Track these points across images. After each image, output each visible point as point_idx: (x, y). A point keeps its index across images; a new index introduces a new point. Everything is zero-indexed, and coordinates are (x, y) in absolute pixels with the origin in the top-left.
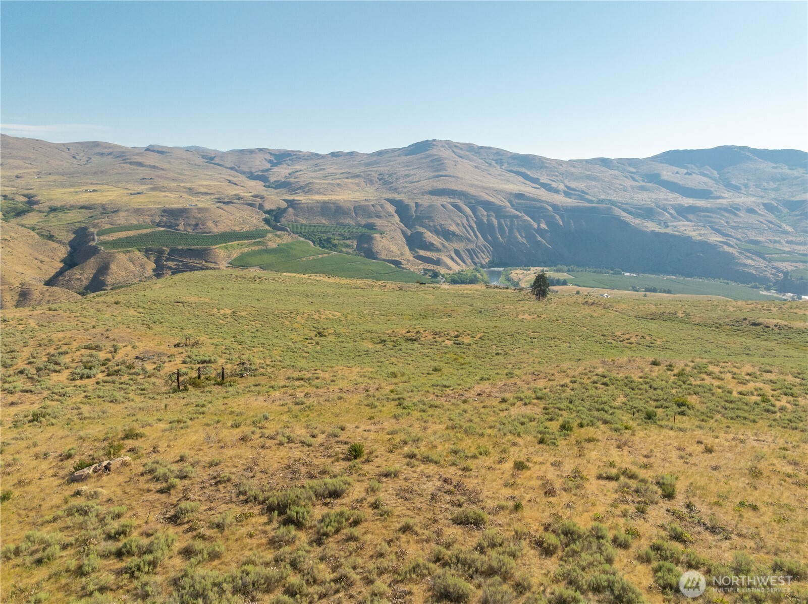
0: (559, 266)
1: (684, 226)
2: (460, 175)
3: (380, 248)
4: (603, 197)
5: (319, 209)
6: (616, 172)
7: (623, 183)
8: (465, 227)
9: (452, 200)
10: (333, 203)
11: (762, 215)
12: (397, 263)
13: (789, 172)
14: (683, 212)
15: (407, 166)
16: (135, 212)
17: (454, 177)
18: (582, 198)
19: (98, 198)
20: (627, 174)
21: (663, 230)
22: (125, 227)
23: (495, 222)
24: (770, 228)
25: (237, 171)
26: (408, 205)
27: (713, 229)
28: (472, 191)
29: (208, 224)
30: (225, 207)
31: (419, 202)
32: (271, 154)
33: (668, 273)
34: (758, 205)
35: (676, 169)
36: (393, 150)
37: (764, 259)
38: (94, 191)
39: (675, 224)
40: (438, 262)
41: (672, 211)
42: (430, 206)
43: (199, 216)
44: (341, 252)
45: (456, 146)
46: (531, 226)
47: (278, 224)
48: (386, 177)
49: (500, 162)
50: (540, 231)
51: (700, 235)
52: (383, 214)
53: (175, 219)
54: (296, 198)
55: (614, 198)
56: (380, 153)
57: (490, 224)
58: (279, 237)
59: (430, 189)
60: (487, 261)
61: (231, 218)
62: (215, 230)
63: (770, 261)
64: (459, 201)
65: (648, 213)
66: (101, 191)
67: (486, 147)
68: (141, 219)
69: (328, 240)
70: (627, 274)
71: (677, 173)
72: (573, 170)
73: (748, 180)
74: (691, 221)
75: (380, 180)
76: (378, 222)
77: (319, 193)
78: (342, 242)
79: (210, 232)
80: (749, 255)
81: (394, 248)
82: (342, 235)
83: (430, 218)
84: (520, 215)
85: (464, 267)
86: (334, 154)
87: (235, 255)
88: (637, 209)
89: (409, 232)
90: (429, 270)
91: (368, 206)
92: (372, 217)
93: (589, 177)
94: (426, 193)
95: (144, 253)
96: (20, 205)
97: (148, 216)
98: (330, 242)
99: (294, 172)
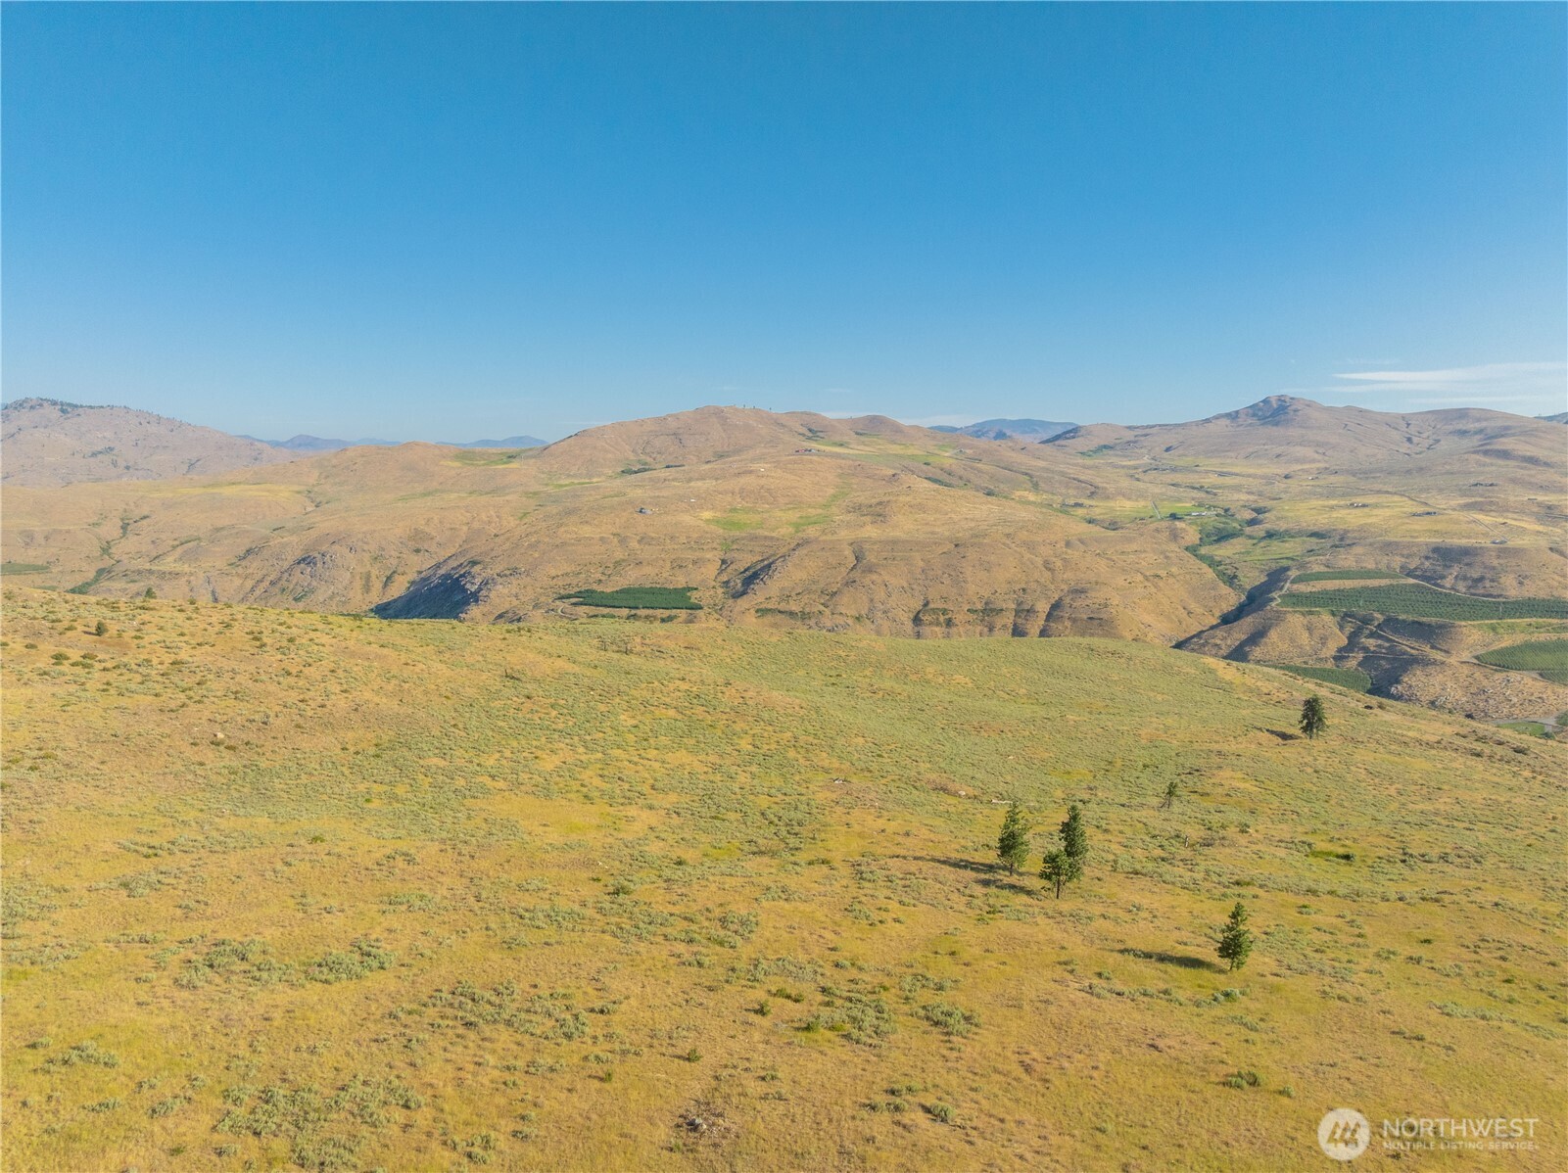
16: (1381, 548)
19: (1351, 519)
22: (1347, 572)
29: (1502, 580)
38: (1364, 506)
43: (1495, 563)
53: (1445, 566)
62: (1513, 593)
66: (1376, 506)
68: (1385, 560)
79: (1499, 596)
95: (1338, 619)
96: (1235, 525)
97: (1403, 556)
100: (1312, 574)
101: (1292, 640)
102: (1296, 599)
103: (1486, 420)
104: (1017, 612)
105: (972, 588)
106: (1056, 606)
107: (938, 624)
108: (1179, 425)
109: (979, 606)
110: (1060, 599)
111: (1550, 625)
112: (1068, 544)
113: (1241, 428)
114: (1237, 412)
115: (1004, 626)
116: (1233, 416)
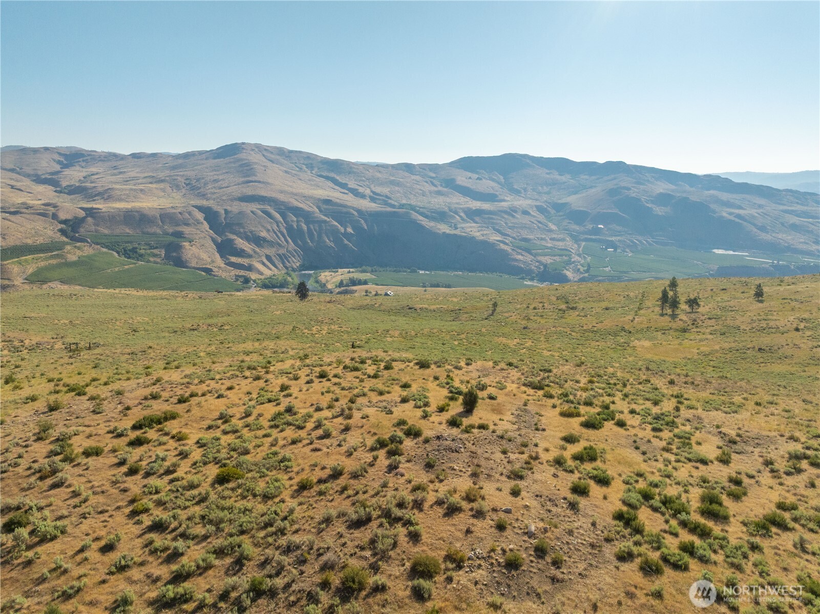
0: (364, 267)
1: (471, 227)
2: (270, 181)
3: (189, 256)
4: (404, 202)
5: (122, 218)
6: (418, 178)
7: (422, 188)
8: (275, 233)
9: (262, 207)
10: (137, 212)
11: (534, 216)
12: (208, 271)
13: (559, 177)
14: (472, 214)
15: (215, 170)
17: (263, 183)
18: (386, 204)
20: (427, 179)
21: (453, 232)
23: (305, 227)
24: (539, 227)
25: (19, 173)
26: (217, 212)
27: (494, 229)
28: (282, 197)
30: (12, 218)
31: (229, 208)
32: (60, 154)
33: (456, 269)
34: (531, 207)
35: (469, 174)
36: (201, 153)
37: (531, 254)
39: (463, 225)
40: (250, 268)
41: (462, 214)
42: (240, 213)
44: (149, 261)
45: (266, 150)
46: (338, 231)
47: (77, 235)
48: (193, 182)
49: (310, 167)
50: (346, 234)
51: (483, 235)
52: (191, 221)
54: (95, 206)
55: (413, 202)
56: (187, 156)
57: (300, 230)
58: (79, 248)
59: (239, 195)
60: (298, 265)
61: (21, 229)
63: (535, 255)
64: (269, 207)
65: (441, 216)
67: (296, 151)
69: (134, 250)
70: (423, 272)
71: (470, 178)
72: (379, 175)
73: (527, 184)
74: (477, 223)
75: (187, 185)
76: (186, 230)
78: (149, 251)
80: (520, 251)
81: (204, 256)
82: (149, 245)
83: (240, 225)
84: (328, 220)
85: (276, 271)
86: (135, 156)
87: (30, 270)
88: (432, 212)
89: (219, 240)
90: (241, 276)
91: (175, 213)
92: (180, 225)
93: (393, 183)
94: (235, 199)
98: (136, 252)
99: (89, 176)
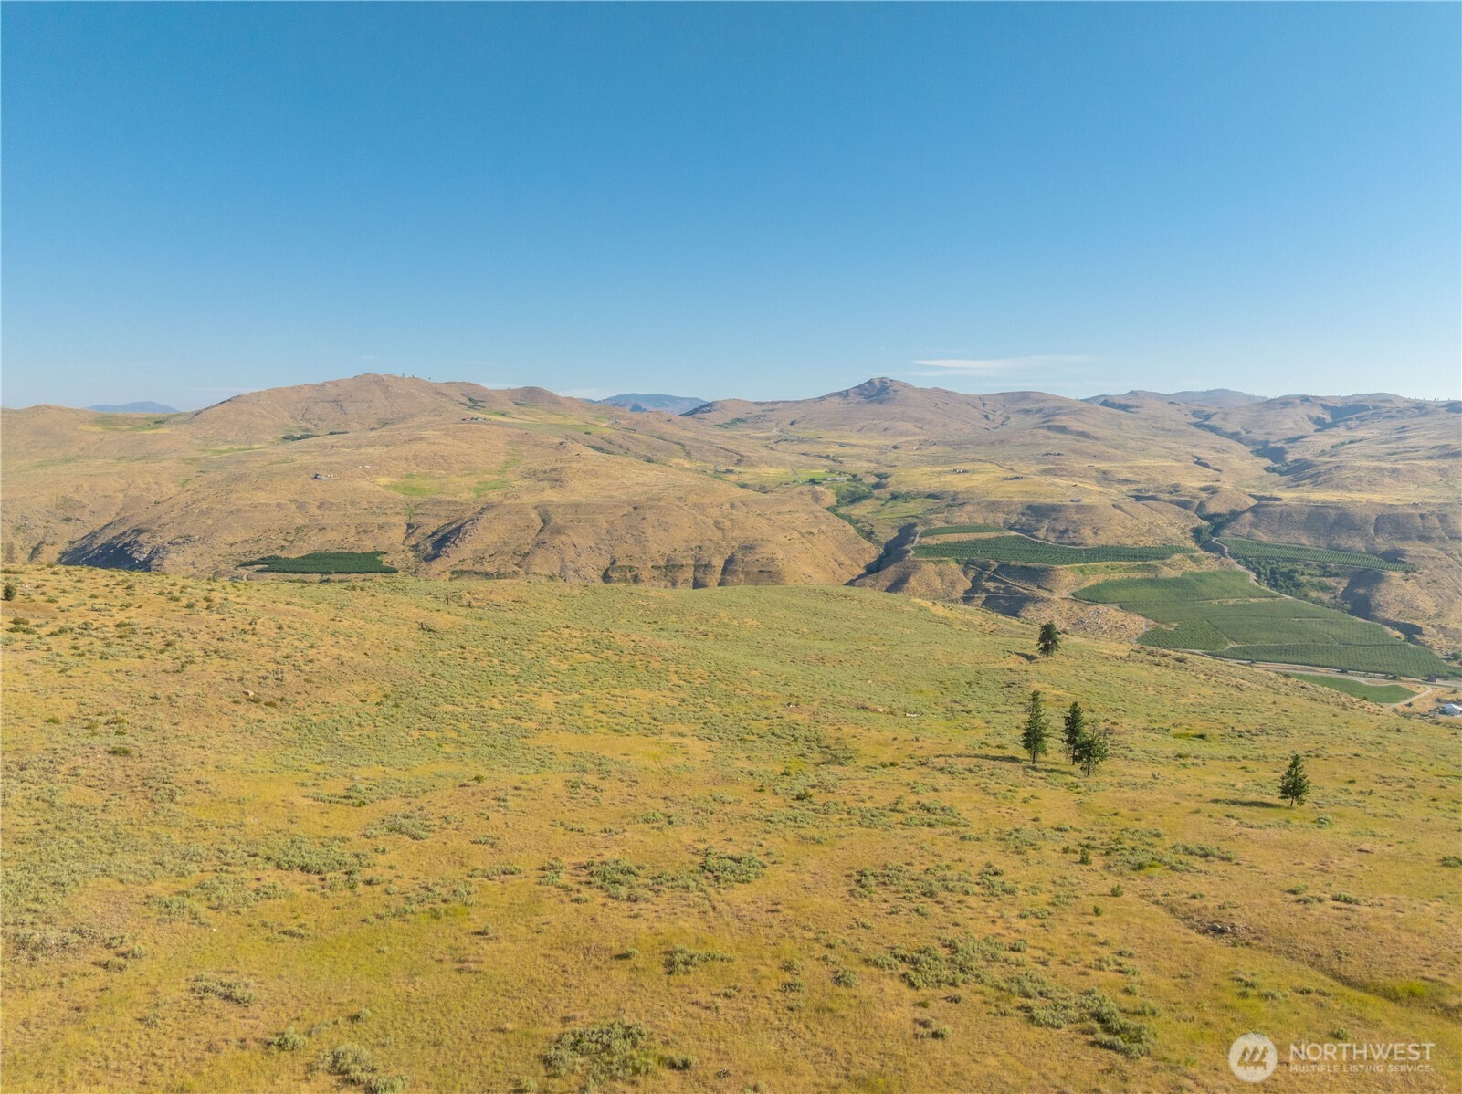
3: (1390, 597)
5: (1303, 517)
10: (1338, 508)
12: (1411, 631)
16: (987, 507)
19: (957, 483)
22: (963, 527)
29: (1082, 532)
30: (1134, 505)
32: (1325, 407)
38: (965, 472)
43: (1075, 517)
44: (1306, 597)
53: (1038, 521)
58: (1197, 560)
61: (1129, 524)
62: (1091, 541)
66: (974, 472)
68: (991, 517)
69: (1289, 575)
76: (1413, 548)
77: (1338, 487)
78: (1315, 580)
79: (1081, 544)
82: (1325, 568)
87: (1092, 581)
91: (1411, 516)
92: (1409, 538)
95: (962, 566)
96: (864, 488)
97: (1004, 513)
98: (1291, 578)
99: (1343, 444)
100: (937, 529)
101: (928, 585)
102: (927, 550)
103: (1043, 401)
104: (696, 568)
105: (653, 548)
106: (730, 561)
107: (626, 580)
108: (799, 402)
109: (662, 563)
110: (733, 554)
111: (1121, 566)
112: (732, 506)
113: (852, 405)
114: (847, 391)
115: (686, 580)
116: (844, 395)
